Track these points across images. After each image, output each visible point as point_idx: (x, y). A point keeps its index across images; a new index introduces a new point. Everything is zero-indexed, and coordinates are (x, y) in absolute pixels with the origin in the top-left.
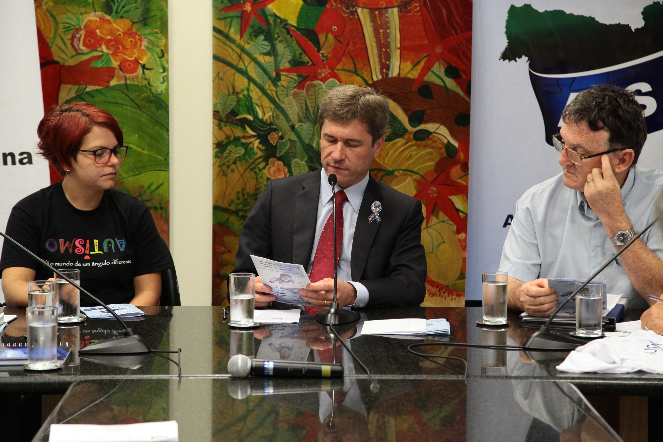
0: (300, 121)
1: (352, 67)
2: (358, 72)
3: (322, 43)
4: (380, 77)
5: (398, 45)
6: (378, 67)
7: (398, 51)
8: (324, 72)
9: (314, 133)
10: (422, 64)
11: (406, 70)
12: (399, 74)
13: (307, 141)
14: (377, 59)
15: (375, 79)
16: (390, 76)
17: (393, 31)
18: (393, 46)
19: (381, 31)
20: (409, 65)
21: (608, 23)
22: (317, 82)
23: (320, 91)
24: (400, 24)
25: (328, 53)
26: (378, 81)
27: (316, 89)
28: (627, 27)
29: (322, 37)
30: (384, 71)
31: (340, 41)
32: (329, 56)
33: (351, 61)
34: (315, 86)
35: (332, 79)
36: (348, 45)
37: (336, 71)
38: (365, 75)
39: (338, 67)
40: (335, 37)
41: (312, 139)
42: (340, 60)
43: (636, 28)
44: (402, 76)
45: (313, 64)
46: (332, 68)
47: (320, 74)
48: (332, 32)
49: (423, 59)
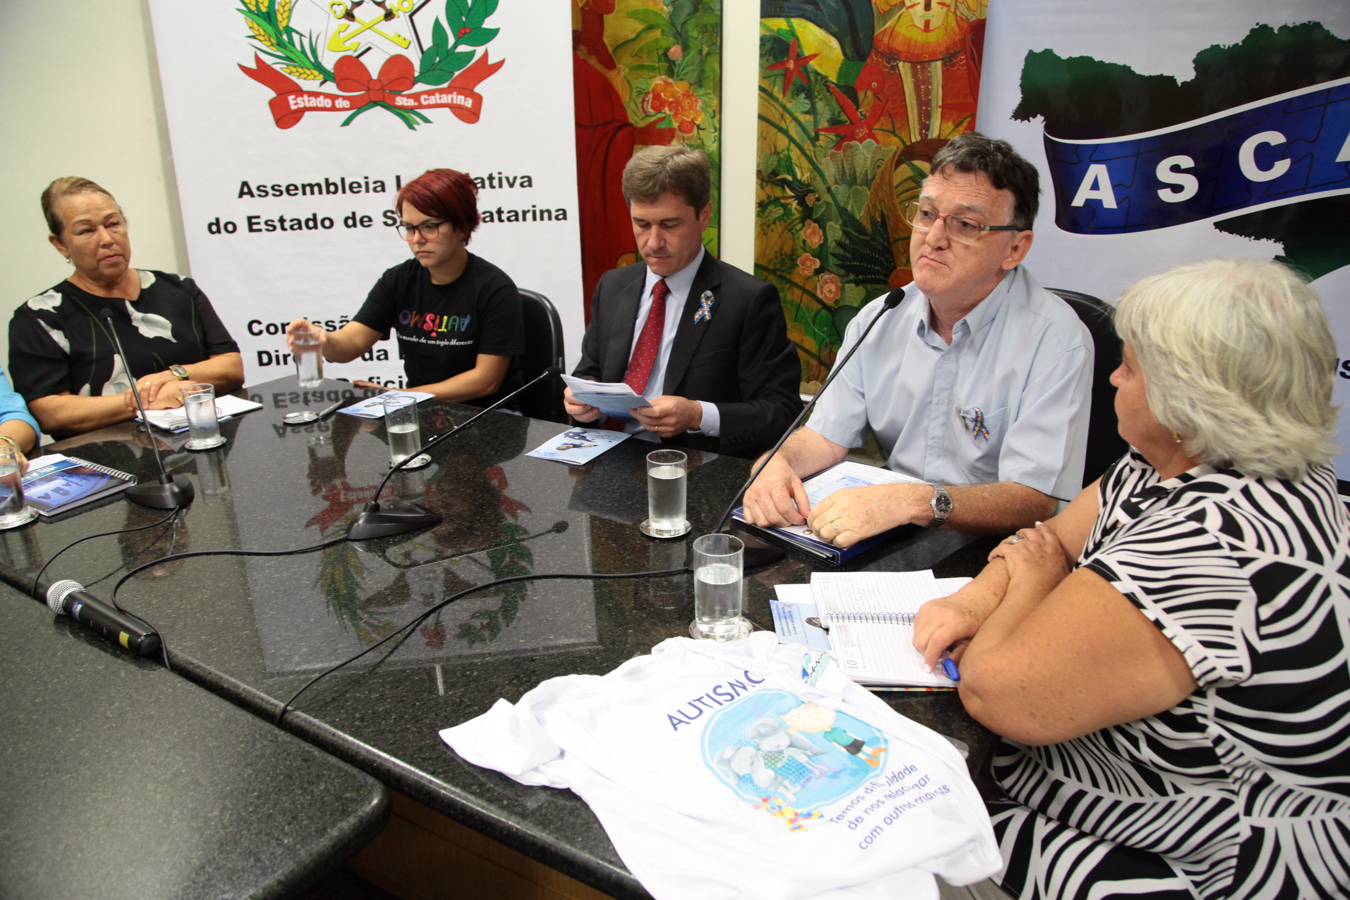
0: (836, 183)
1: (890, 127)
2: (897, 132)
3: (860, 100)
4: (919, 138)
5: (940, 103)
6: (917, 127)
7: (940, 110)
8: (862, 132)
9: (849, 197)
10: (965, 124)
11: (947, 132)
12: (939, 136)
13: (842, 205)
14: (917, 119)
15: (913, 140)
16: (929, 137)
17: (935, 88)
18: (934, 104)
19: (923, 87)
20: (950, 125)
21: (1147, 75)
22: (854, 143)
23: (858, 152)
24: (943, 79)
25: (867, 111)
26: (917, 143)
27: (853, 150)
28: (1171, 80)
29: (861, 95)
30: (924, 131)
31: (879, 99)
32: (868, 114)
33: (890, 120)
34: (852, 147)
35: (869, 140)
36: (887, 102)
37: (873, 131)
38: (903, 136)
39: (877, 126)
40: (875, 94)
41: (847, 202)
42: (879, 119)
43: (1183, 81)
44: (942, 138)
45: (851, 123)
46: (870, 128)
47: (858, 134)
48: (872, 89)
49: (966, 118)
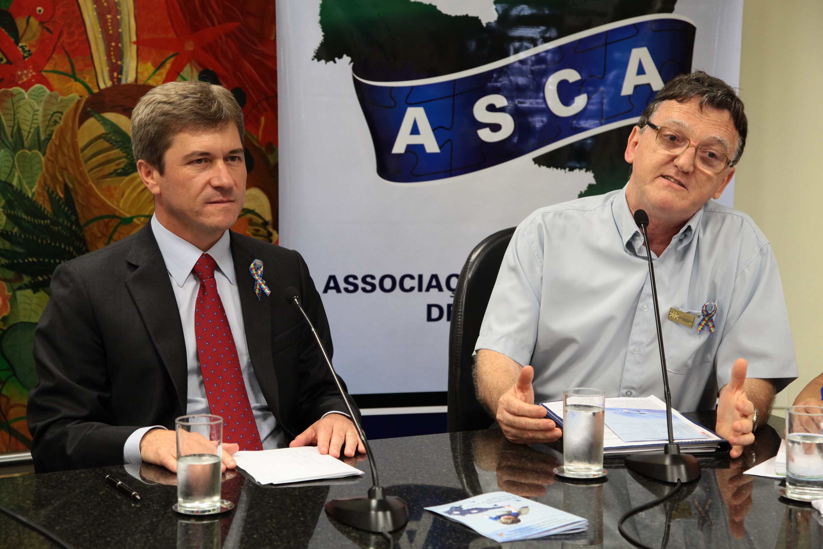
1: (67, 68)
2: (78, 76)
3: (21, 32)
4: (109, 84)
5: (134, 39)
6: (106, 69)
7: (134, 47)
8: (27, 74)
9: (13, 165)
10: (168, 66)
11: (146, 75)
12: (136, 80)
13: (3, 178)
14: (104, 58)
15: (102, 86)
16: (123, 82)
17: (126, 18)
18: (126, 38)
19: (109, 16)
20: (149, 67)
21: (453, 14)
22: (15, 89)
23: (22, 103)
24: (135, 8)
25: (32, 46)
26: (107, 89)
27: (15, 99)
28: (476, 20)
29: (21, 23)
30: (115, 74)
31: (49, 30)
32: (33, 50)
33: (66, 59)
34: (12, 95)
35: (38, 85)
36: (60, 35)
37: (44, 74)
38: (87, 80)
39: (48, 67)
40: (42, 23)
41: (10, 174)
42: (50, 58)
43: (487, 21)
44: (140, 83)
45: (9, 62)
46: (39, 69)
47: (20, 77)
48: (36, 16)
49: (168, 59)
